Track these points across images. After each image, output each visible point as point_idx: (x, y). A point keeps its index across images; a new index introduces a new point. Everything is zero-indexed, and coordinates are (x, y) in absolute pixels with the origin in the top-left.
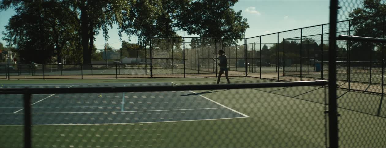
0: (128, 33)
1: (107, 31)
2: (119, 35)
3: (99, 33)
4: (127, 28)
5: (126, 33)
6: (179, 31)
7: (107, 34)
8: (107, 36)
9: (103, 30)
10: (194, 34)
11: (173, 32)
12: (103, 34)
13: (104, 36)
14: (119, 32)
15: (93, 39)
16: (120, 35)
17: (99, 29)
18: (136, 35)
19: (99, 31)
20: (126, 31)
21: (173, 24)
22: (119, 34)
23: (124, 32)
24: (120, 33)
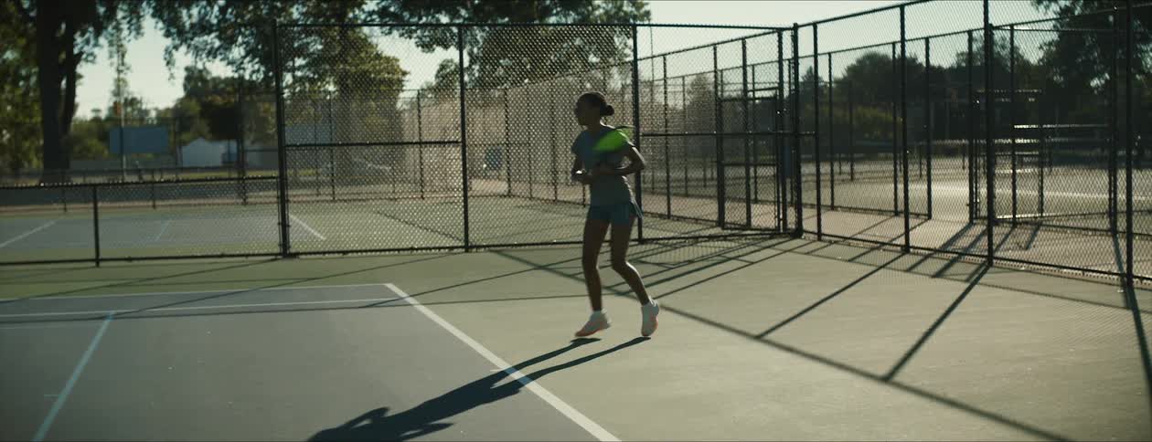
0: (197, 55)
1: (122, 46)
2: (165, 62)
3: (95, 57)
4: (195, 34)
5: (190, 55)
6: (388, 38)
7: (123, 56)
8: (123, 64)
9: (111, 44)
10: (446, 47)
11: (365, 43)
12: (111, 57)
13: (112, 64)
14: (166, 50)
15: (73, 78)
16: (168, 63)
17: (96, 45)
18: (226, 62)
19: (96, 50)
20: (189, 46)
21: (364, 12)
22: (165, 59)
23: (183, 49)
24: (170, 53)
